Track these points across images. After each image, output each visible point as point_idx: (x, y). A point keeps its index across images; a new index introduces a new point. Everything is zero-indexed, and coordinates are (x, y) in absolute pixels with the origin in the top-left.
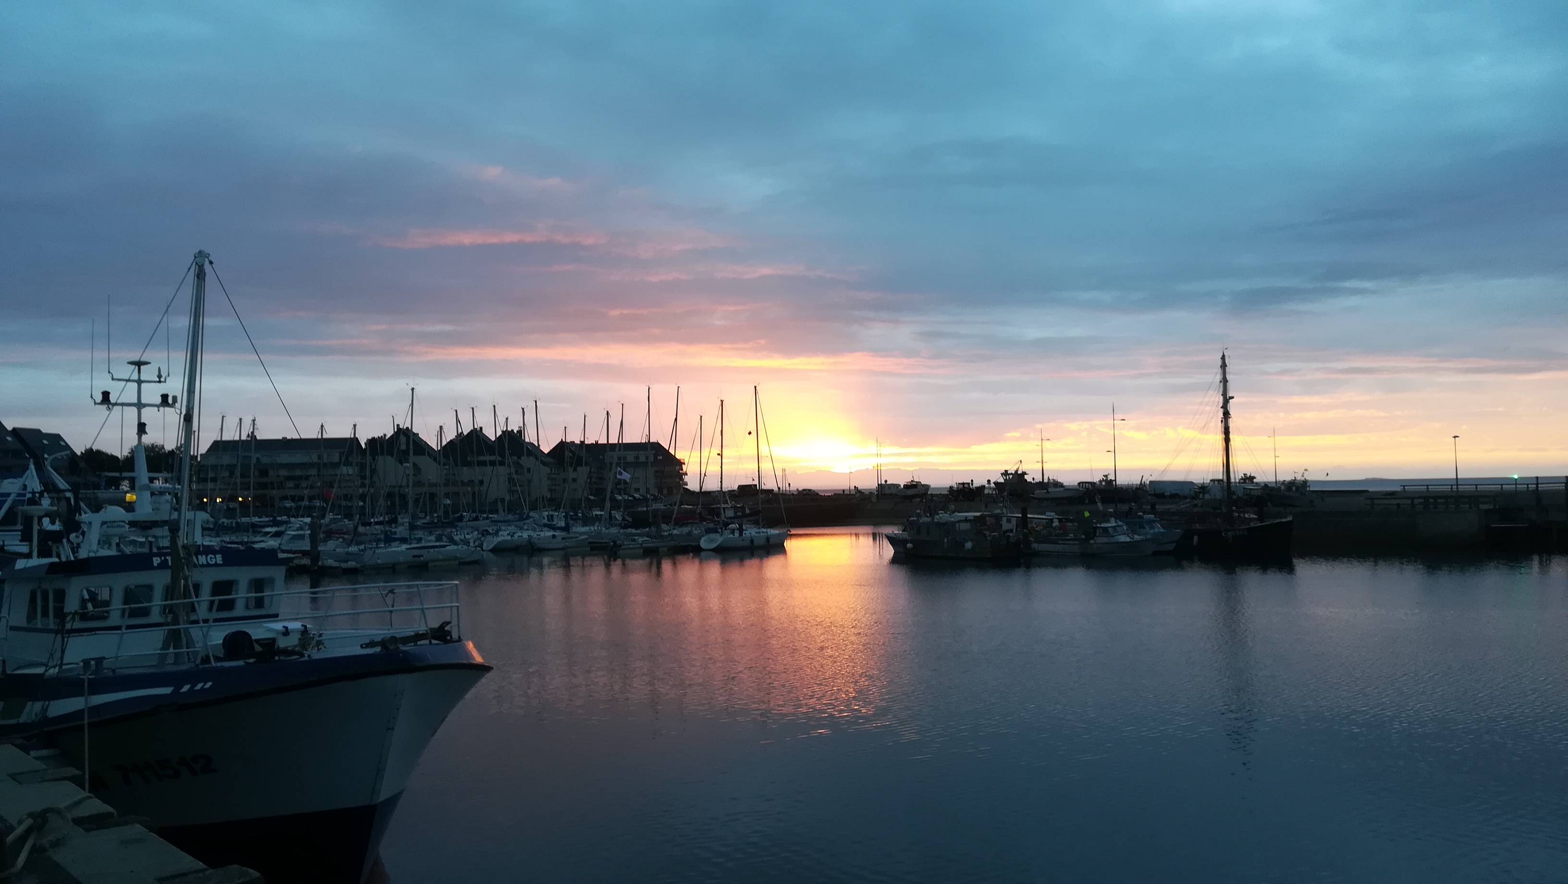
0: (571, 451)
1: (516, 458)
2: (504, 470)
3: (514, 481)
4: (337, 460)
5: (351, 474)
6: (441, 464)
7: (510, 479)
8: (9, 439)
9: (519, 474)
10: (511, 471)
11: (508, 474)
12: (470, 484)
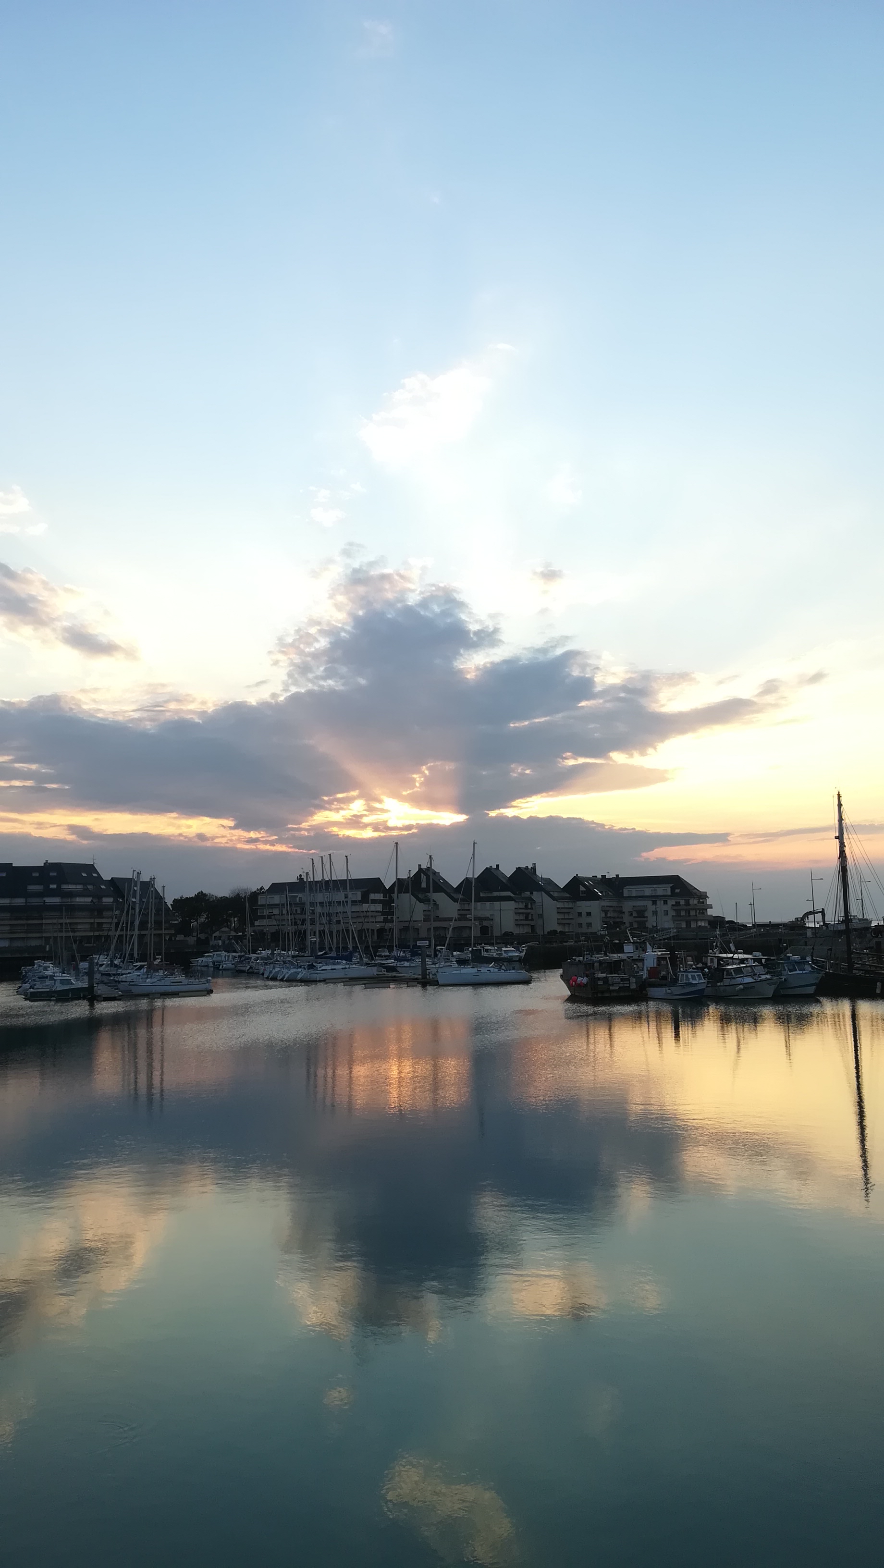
0: (585, 886)
1: (528, 893)
2: (511, 905)
3: (524, 916)
4: (359, 898)
5: (374, 910)
6: (455, 900)
7: (519, 913)
8: (103, 887)
9: (530, 909)
10: (522, 905)
11: (515, 908)
12: (480, 919)
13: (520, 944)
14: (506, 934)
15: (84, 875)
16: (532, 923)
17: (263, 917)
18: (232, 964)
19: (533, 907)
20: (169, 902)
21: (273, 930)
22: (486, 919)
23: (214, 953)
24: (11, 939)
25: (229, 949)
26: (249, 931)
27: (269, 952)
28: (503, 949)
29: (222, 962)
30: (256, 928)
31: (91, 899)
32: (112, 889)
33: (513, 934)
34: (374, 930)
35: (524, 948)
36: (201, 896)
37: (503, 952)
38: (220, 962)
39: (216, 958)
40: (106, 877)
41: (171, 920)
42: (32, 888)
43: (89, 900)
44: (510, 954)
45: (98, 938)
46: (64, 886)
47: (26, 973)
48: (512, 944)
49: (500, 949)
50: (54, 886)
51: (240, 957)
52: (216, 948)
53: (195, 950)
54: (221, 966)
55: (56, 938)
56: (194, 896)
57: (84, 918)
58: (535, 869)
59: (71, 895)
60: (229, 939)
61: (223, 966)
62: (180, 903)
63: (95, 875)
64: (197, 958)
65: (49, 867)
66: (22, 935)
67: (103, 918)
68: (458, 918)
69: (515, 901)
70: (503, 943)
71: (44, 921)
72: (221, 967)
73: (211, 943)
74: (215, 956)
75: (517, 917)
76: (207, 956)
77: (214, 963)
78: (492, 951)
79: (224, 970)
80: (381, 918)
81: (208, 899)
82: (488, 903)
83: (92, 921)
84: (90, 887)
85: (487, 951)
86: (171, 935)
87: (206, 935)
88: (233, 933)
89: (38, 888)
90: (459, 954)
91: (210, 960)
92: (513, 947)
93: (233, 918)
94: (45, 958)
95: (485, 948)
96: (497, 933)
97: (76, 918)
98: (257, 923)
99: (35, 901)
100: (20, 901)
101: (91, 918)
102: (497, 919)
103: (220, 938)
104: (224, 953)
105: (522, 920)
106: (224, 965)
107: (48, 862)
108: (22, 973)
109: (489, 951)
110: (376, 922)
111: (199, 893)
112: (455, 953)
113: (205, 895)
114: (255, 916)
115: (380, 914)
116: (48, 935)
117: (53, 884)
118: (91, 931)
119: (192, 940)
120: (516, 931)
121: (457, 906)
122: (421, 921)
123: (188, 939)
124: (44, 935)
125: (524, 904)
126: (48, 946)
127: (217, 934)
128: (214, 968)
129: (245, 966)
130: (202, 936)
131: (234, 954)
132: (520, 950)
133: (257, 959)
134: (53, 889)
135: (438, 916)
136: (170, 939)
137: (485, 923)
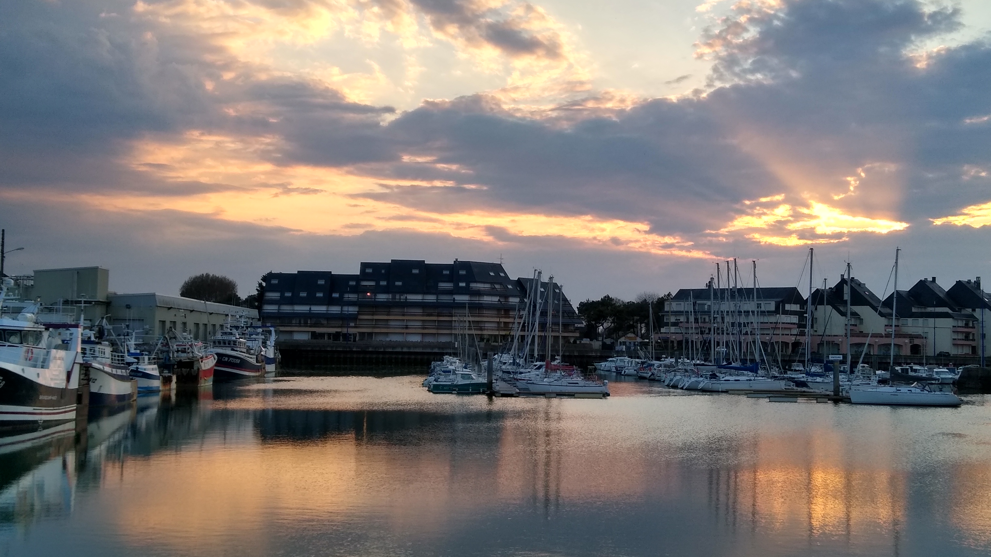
2: (949, 322)
3: (964, 335)
4: (773, 309)
5: (789, 322)
6: (881, 314)
7: (958, 332)
8: (510, 287)
9: (972, 328)
10: (960, 323)
11: (954, 327)
12: (912, 337)
13: (957, 365)
14: (941, 354)
15: (492, 274)
16: (973, 343)
17: (667, 324)
18: (635, 370)
19: (975, 325)
20: (575, 306)
21: (679, 338)
22: (918, 337)
23: (617, 358)
24: (423, 334)
25: (632, 355)
26: (654, 337)
27: (673, 360)
28: (935, 370)
29: (625, 368)
30: (660, 335)
31: (498, 298)
32: (519, 289)
33: (949, 355)
34: (789, 343)
35: (960, 370)
36: (607, 301)
37: (934, 374)
38: (622, 368)
39: (619, 364)
40: (513, 277)
41: (577, 323)
42: (443, 285)
43: (496, 299)
44: (943, 376)
45: (504, 337)
46: (473, 285)
47: (434, 367)
48: (946, 365)
49: (931, 370)
50: (463, 284)
51: (643, 363)
52: (620, 354)
53: (599, 354)
54: (623, 371)
55: (463, 336)
56: (600, 300)
57: (492, 317)
58: (980, 283)
59: (479, 293)
60: (634, 345)
61: (625, 372)
62: (585, 307)
63: (502, 274)
64: (600, 363)
65: (459, 265)
66: (434, 331)
67: (509, 317)
68: (885, 334)
69: (953, 318)
70: (936, 364)
71: (454, 319)
72: (623, 373)
73: (618, 348)
74: (618, 361)
75: (956, 337)
76: (611, 361)
77: (616, 368)
78: (922, 371)
79: (626, 375)
80: (795, 332)
81: (615, 304)
82: (921, 320)
83: (498, 320)
84: (497, 286)
85: (915, 371)
86: (576, 338)
87: (612, 341)
88: (639, 340)
89: (448, 286)
90: (884, 373)
91: (613, 365)
92: (947, 369)
93: (639, 324)
94: (455, 355)
95: (914, 368)
96: (930, 353)
97: (483, 316)
98: (663, 330)
99: (445, 298)
100: (431, 298)
101: (497, 317)
102: (931, 337)
103: (624, 343)
104: (627, 359)
105: (960, 339)
106: (627, 371)
107: (458, 260)
108: (431, 367)
109: (918, 371)
110: (791, 335)
111: (605, 297)
112: (878, 372)
113: (611, 300)
114: (660, 323)
115: (796, 326)
116: (457, 332)
117: (462, 282)
118: (498, 330)
119: (597, 344)
120: (954, 352)
121: (883, 321)
122: (842, 336)
123: (592, 343)
124: (453, 332)
125: (964, 322)
126: (456, 343)
127: (622, 339)
128: (617, 373)
129: (647, 373)
130: (608, 341)
131: (637, 360)
132: (956, 373)
133: (660, 366)
134: (462, 287)
135: (862, 332)
136: (575, 342)
137: (917, 342)
